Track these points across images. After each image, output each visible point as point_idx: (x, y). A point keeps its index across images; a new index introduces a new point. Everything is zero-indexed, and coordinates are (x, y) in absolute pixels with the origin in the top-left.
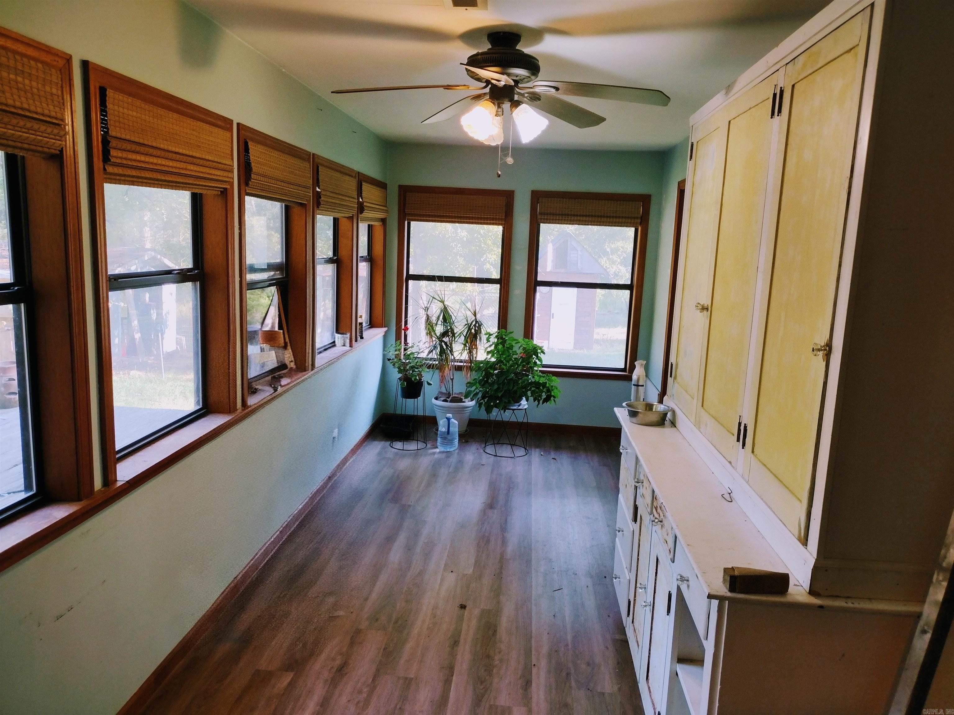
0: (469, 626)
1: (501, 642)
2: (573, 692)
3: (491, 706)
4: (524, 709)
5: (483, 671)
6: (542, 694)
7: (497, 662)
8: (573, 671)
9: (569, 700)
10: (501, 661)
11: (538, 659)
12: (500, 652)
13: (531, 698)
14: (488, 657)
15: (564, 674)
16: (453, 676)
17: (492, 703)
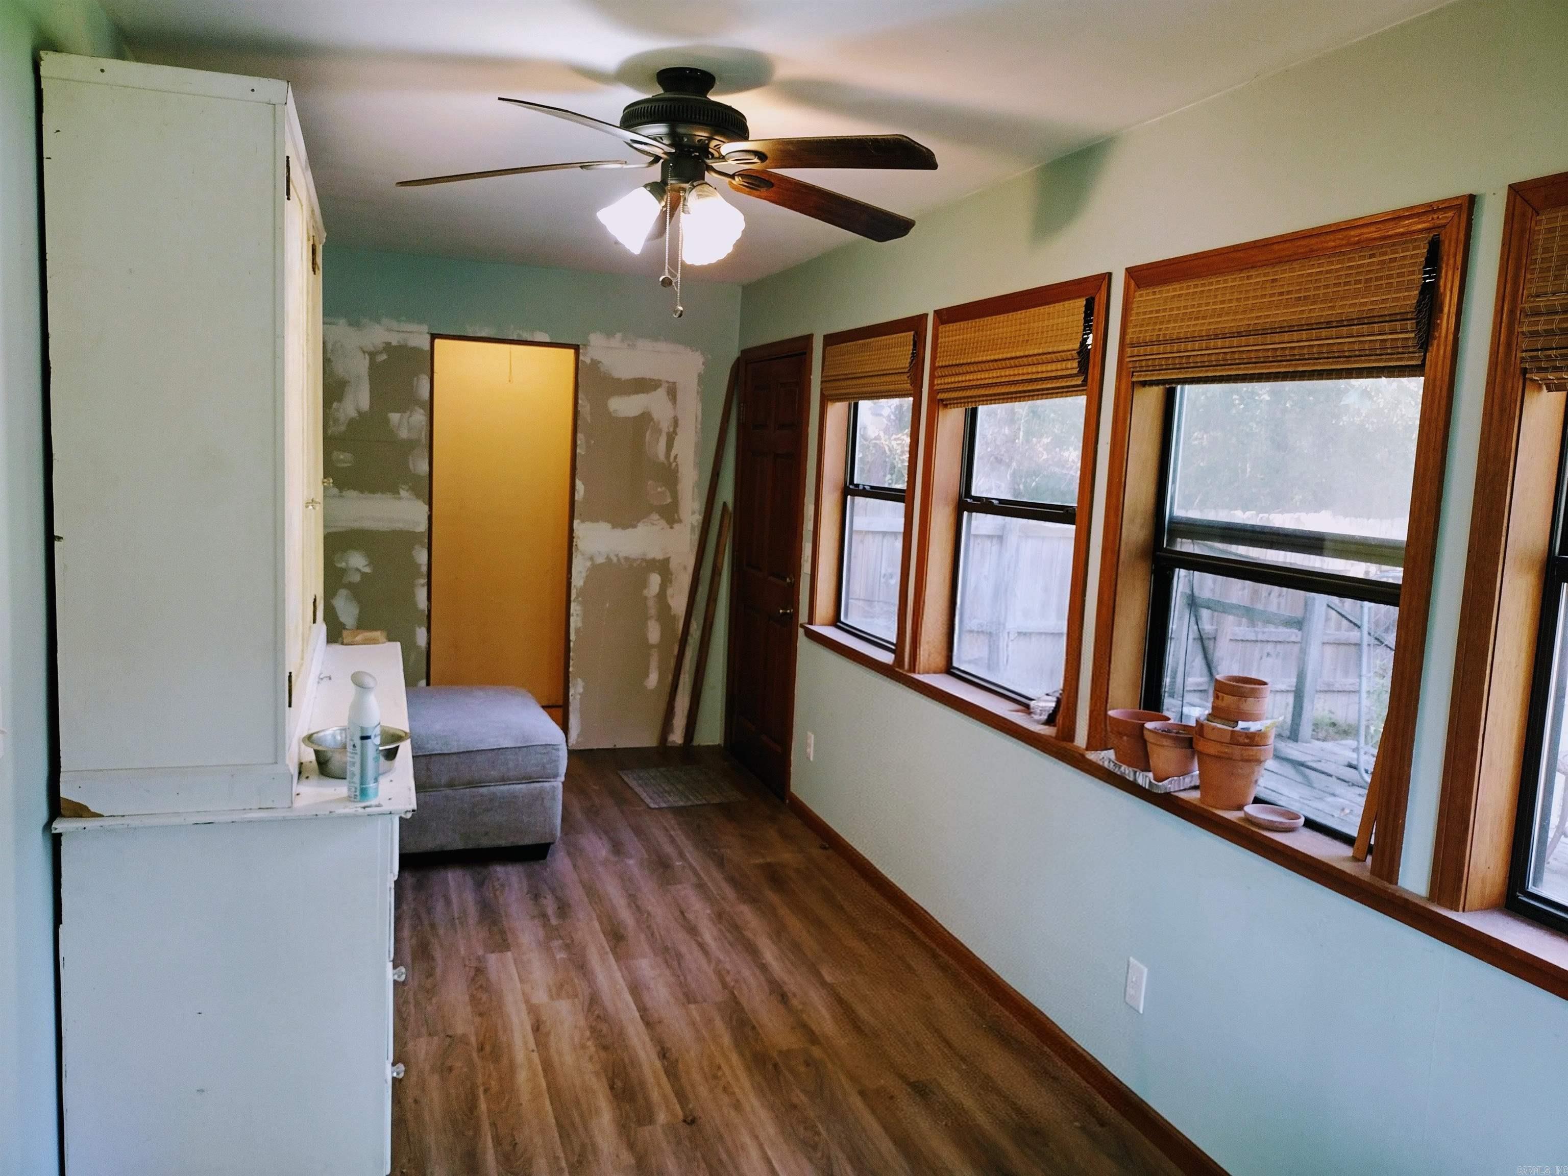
0: (659, 1085)
1: (595, 1072)
2: (473, 1031)
3: (577, 996)
4: (535, 1001)
5: (605, 1029)
6: (515, 1020)
7: (589, 1043)
8: (475, 1055)
9: (478, 1019)
10: (583, 1047)
11: (530, 1061)
12: (591, 1058)
13: (529, 1013)
14: (605, 1048)
15: (488, 1048)
16: (641, 1016)
17: (576, 1000)
